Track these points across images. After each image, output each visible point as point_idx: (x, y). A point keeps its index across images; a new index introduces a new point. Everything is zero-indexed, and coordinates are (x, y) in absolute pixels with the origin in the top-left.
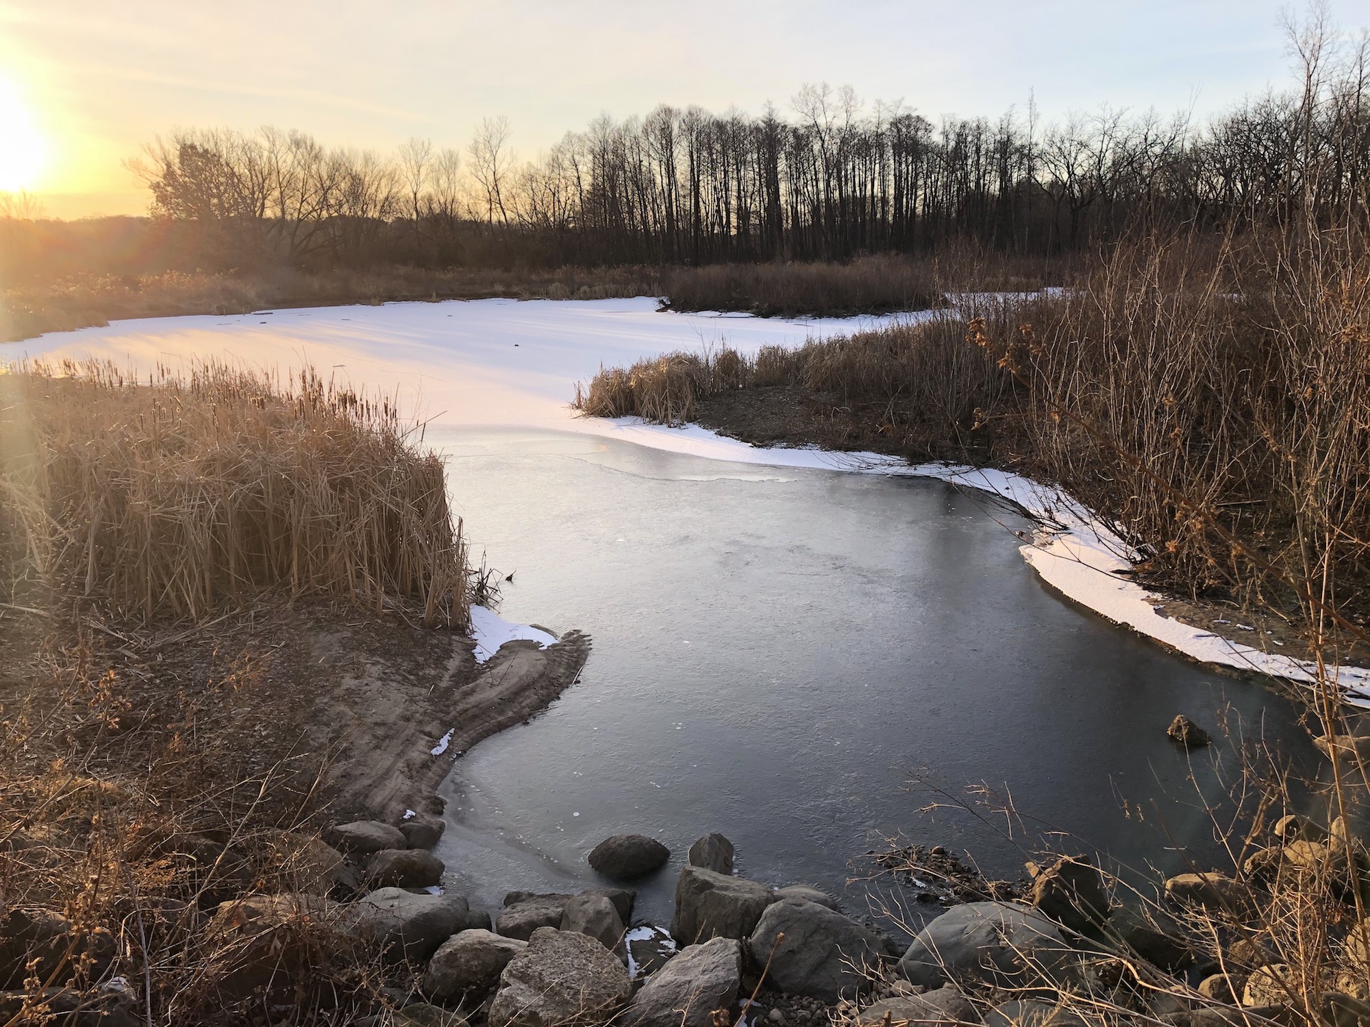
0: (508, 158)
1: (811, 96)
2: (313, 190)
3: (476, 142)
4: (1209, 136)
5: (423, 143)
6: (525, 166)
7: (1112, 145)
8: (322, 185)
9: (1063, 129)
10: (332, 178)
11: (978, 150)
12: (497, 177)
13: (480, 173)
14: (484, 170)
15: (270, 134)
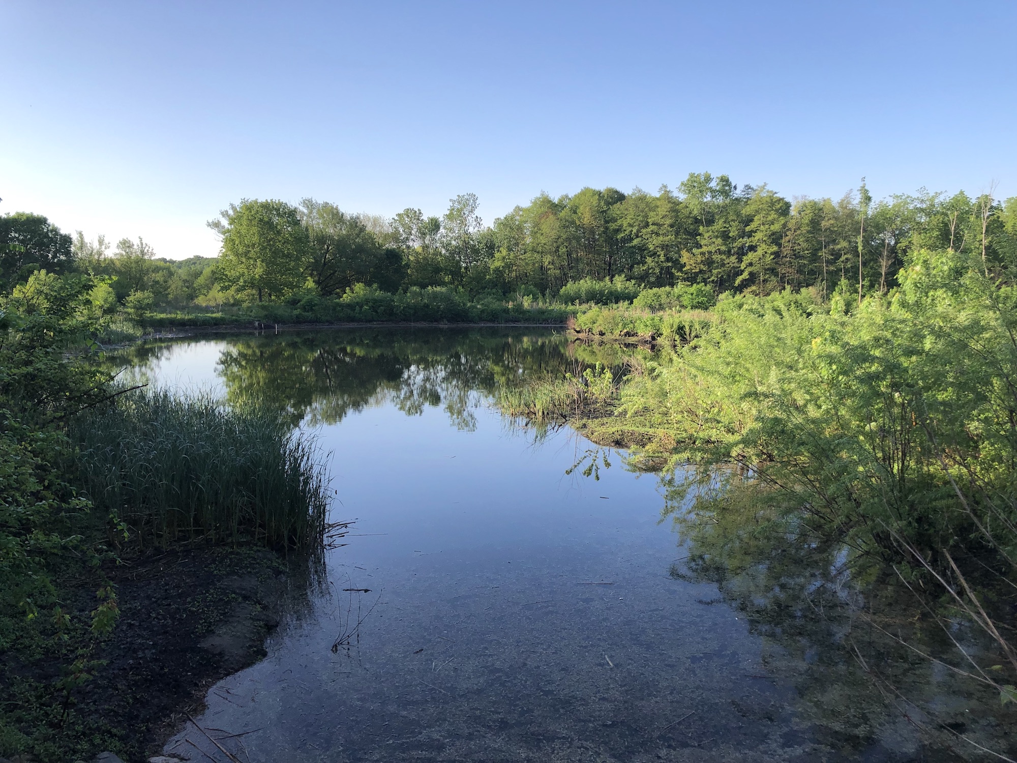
1: (697, 184)
3: (451, 211)
6: (485, 230)
9: (890, 207)
10: (349, 235)
15: (308, 203)
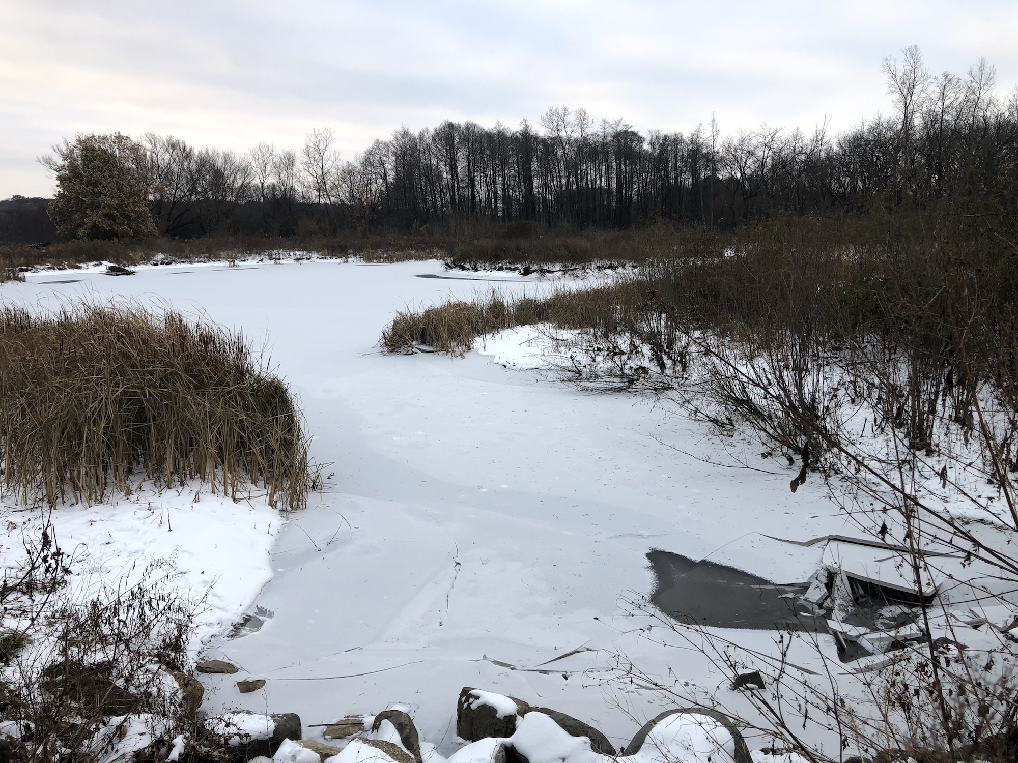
0: (332, 158)
1: (556, 117)
2: (184, 181)
3: (308, 146)
4: (838, 149)
5: (268, 147)
6: (345, 164)
7: (770, 153)
8: (192, 177)
9: (736, 141)
10: (199, 171)
11: (676, 157)
12: (325, 171)
13: (311, 169)
14: (314, 167)
15: (152, 139)
